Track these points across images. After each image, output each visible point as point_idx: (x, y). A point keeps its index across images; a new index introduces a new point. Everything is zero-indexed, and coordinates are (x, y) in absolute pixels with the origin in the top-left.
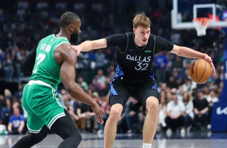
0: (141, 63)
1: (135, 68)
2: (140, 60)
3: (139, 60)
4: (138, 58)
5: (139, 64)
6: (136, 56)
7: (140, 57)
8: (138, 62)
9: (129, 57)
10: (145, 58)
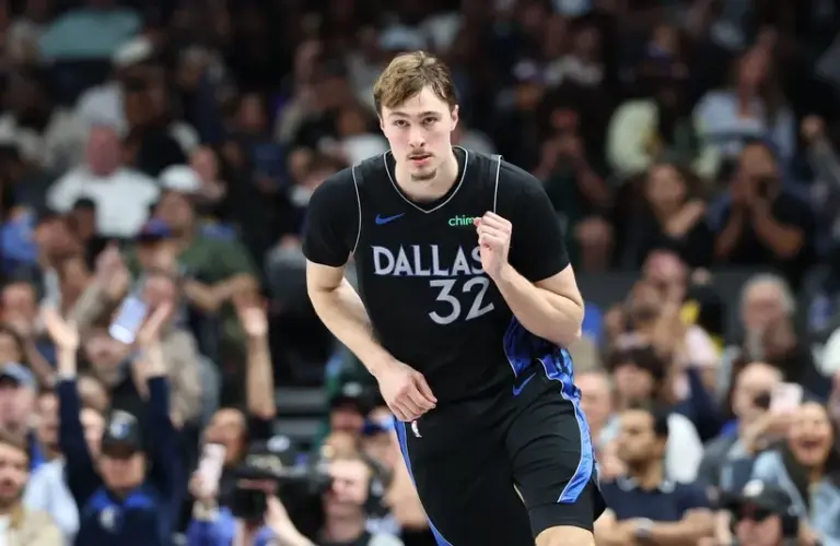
0: (448, 285)
1: (434, 316)
2: (441, 268)
3: (437, 272)
4: (427, 263)
5: (440, 289)
6: (417, 249)
7: (435, 249)
8: (433, 283)
9: (384, 262)
10: (461, 256)
